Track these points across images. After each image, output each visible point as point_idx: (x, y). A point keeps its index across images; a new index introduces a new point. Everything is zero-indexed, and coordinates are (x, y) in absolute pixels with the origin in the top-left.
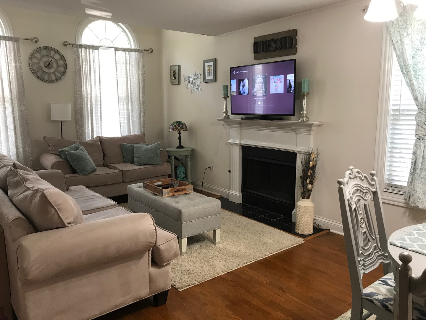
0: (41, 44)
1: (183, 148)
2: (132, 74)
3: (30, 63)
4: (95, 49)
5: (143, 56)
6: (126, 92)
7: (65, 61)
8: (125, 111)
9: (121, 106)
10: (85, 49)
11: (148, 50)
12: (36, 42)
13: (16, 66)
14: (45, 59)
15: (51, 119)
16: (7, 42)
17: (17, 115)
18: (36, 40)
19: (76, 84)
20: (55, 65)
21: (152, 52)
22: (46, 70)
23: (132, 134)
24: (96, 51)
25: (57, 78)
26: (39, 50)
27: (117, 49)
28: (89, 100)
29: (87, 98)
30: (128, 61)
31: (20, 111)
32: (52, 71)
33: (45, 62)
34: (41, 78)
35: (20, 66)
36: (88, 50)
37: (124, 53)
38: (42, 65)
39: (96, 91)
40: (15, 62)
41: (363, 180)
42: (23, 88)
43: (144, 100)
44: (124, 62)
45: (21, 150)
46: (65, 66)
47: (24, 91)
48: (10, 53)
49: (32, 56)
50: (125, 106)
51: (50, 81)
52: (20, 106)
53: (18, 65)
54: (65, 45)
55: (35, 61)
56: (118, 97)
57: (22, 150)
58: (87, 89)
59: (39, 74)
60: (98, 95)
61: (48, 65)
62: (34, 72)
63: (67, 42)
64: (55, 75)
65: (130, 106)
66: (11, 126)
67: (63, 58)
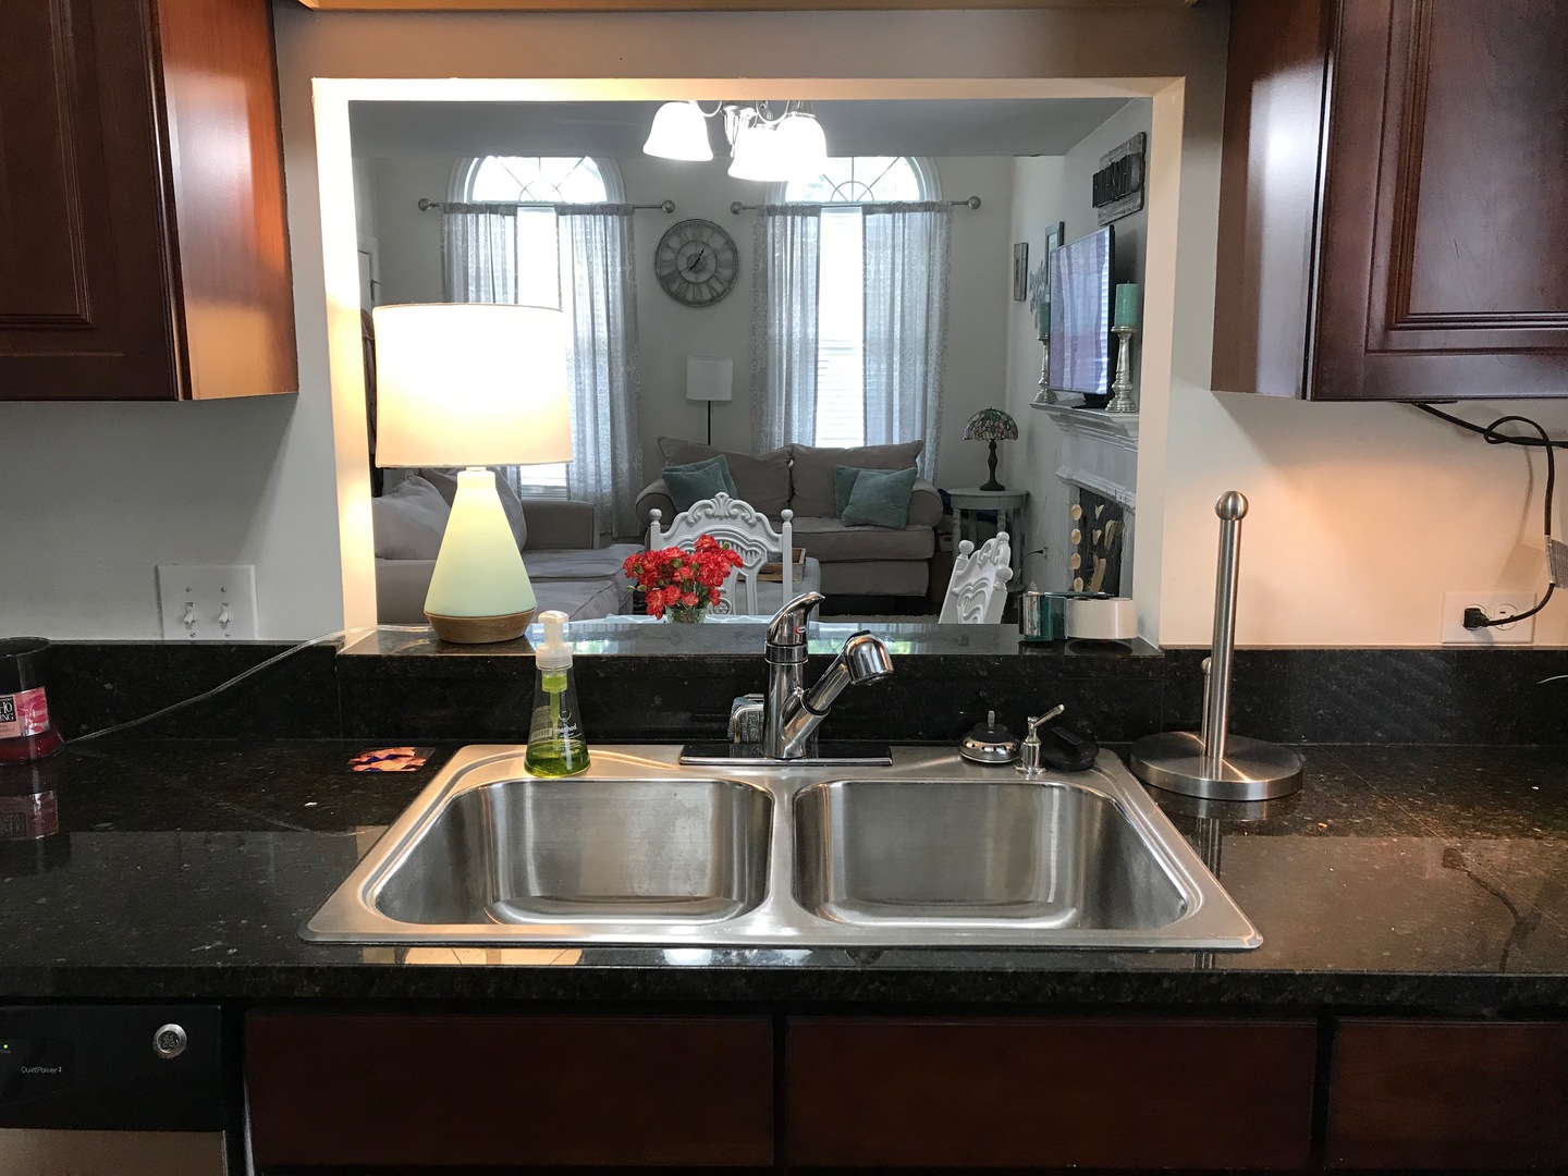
0: (683, 214)
1: (1002, 488)
2: (910, 276)
3: (658, 262)
4: (811, 215)
5: (949, 221)
6: (888, 325)
7: (735, 251)
8: (884, 380)
9: (872, 367)
10: (782, 217)
11: (966, 203)
12: (669, 211)
13: (623, 272)
14: (691, 251)
15: (688, 397)
16: (610, 217)
17: (620, 384)
18: (669, 206)
19: (756, 308)
20: (711, 264)
21: (976, 206)
22: (690, 277)
23: (896, 441)
24: (812, 220)
25: (715, 294)
26: (678, 229)
27: (868, 209)
28: (784, 348)
29: (781, 343)
30: (899, 240)
31: (628, 374)
32: (703, 277)
33: (689, 258)
34: (677, 297)
35: (633, 272)
36: (789, 218)
37: (889, 216)
38: (683, 264)
39: (804, 325)
40: (623, 263)
41: (752, 526)
42: (636, 322)
43: (945, 347)
44: (889, 243)
45: (624, 466)
46: (735, 264)
47: (636, 329)
48: (613, 243)
49: (663, 244)
50: (883, 366)
51: (698, 304)
52: (627, 363)
53: (628, 267)
54: (737, 210)
55: (668, 255)
56: (865, 341)
57: (627, 465)
58: (780, 320)
59: (674, 287)
60: (811, 336)
61: (696, 265)
62: (664, 282)
63: (739, 203)
64: (711, 288)
65: (897, 366)
66: (604, 410)
67: (730, 244)
